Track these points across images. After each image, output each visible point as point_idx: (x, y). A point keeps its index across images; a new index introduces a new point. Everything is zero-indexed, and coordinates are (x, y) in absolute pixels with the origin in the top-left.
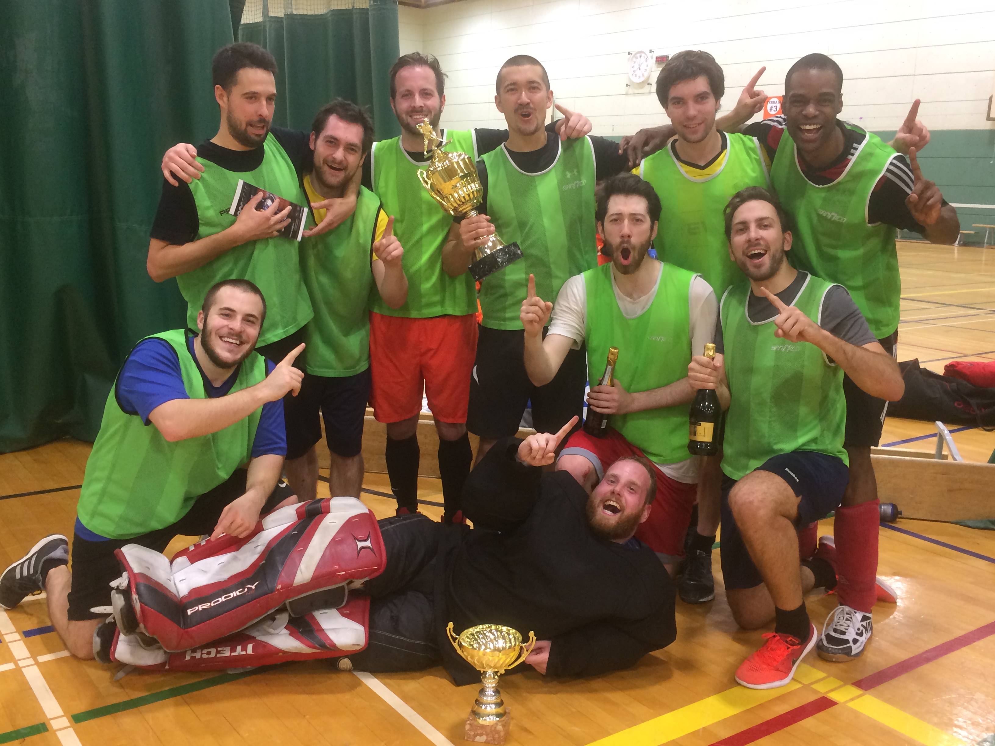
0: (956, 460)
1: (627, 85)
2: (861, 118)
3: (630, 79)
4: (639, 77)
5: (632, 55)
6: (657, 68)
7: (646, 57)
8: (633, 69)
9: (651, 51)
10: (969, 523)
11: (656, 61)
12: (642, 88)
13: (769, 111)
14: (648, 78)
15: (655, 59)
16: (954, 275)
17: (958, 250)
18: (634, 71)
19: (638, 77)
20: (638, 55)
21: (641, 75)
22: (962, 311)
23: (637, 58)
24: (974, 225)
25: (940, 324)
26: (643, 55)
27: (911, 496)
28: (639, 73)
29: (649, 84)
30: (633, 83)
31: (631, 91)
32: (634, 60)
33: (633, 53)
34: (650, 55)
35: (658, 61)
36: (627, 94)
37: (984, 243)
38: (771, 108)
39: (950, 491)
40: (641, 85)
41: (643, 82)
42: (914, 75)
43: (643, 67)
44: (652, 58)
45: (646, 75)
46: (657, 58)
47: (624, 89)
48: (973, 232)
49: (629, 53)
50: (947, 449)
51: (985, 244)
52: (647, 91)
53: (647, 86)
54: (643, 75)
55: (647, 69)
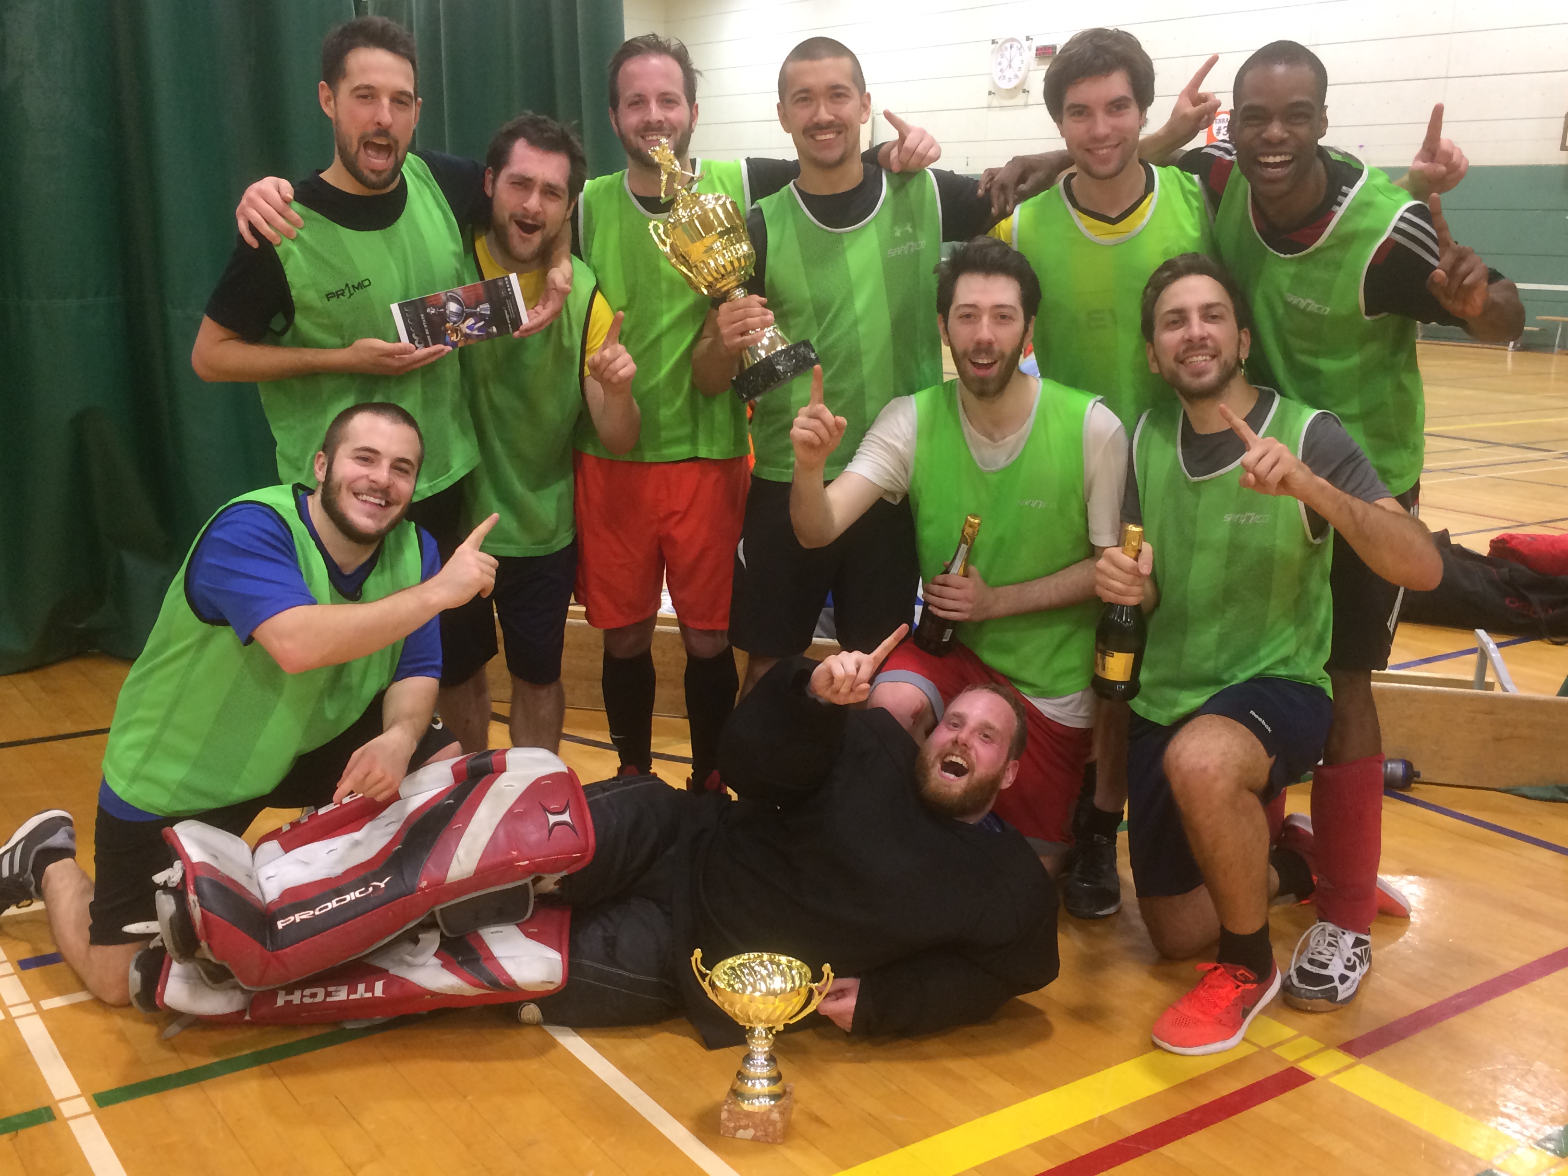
0: (1507, 691)
1: (990, 93)
2: (1361, 146)
3: (995, 84)
4: (1010, 79)
5: (998, 45)
6: (1038, 65)
7: (1020, 48)
8: (999, 68)
9: (1028, 38)
10: (1526, 791)
11: (1036, 54)
12: (1013, 97)
13: (1215, 134)
14: (1024, 81)
15: (1034, 51)
16: (1507, 397)
17: (1513, 358)
18: (1001, 71)
19: (1007, 80)
20: (1008, 45)
21: (1012, 77)
22: (1518, 454)
23: (1006, 49)
24: (1538, 318)
25: (1483, 474)
26: (1015, 44)
27: (1434, 748)
29: (1024, 91)
30: (999, 89)
31: (995, 103)
32: (1002, 52)
33: (1000, 42)
34: (1026, 44)
35: (1041, 54)
36: (989, 107)
37: (1554, 346)
38: (1219, 130)
39: (1497, 740)
40: (1012, 93)
41: (1015, 88)
42: (1447, 77)
43: (1016, 64)
44: (1030, 48)
45: (1021, 75)
46: (1037, 50)
47: (985, 100)
48: (1537, 329)
49: (994, 42)
50: (1494, 674)
51: (1556, 347)
52: (1022, 103)
53: (1022, 95)
54: (1016, 76)
55: (1024, 67)
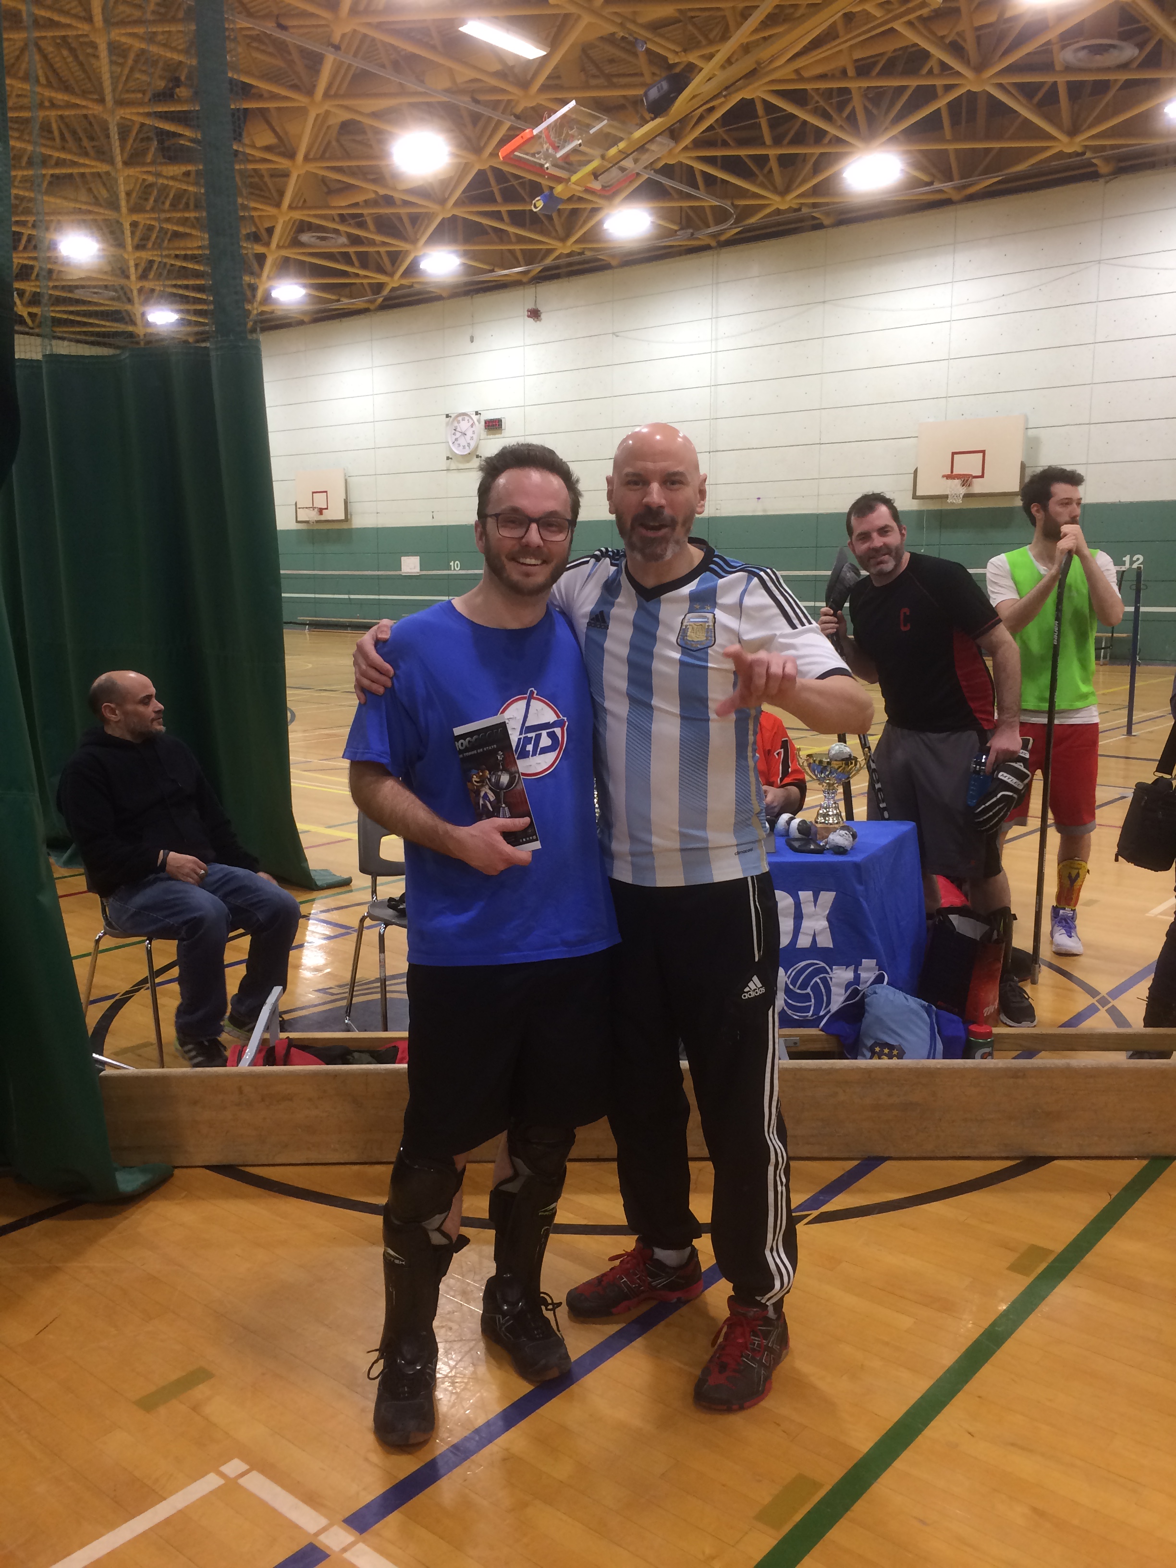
1: (448, 458)
2: (759, 498)
3: (451, 450)
4: (464, 447)
5: (451, 419)
6: (488, 435)
7: (471, 422)
8: (454, 437)
9: (477, 413)
11: (485, 426)
12: (468, 461)
14: (476, 448)
15: (483, 423)
18: (456, 440)
19: (462, 447)
20: (460, 418)
21: (466, 444)
23: (459, 422)
26: (467, 418)
28: (462, 441)
30: (455, 455)
31: (453, 466)
32: (456, 424)
33: (453, 416)
34: (475, 418)
35: (488, 426)
36: (448, 470)
40: (467, 457)
41: (469, 453)
42: (820, 444)
43: (469, 434)
44: (479, 421)
45: (473, 443)
46: (486, 422)
47: (443, 464)
49: (447, 416)
54: (469, 445)
55: (475, 436)
